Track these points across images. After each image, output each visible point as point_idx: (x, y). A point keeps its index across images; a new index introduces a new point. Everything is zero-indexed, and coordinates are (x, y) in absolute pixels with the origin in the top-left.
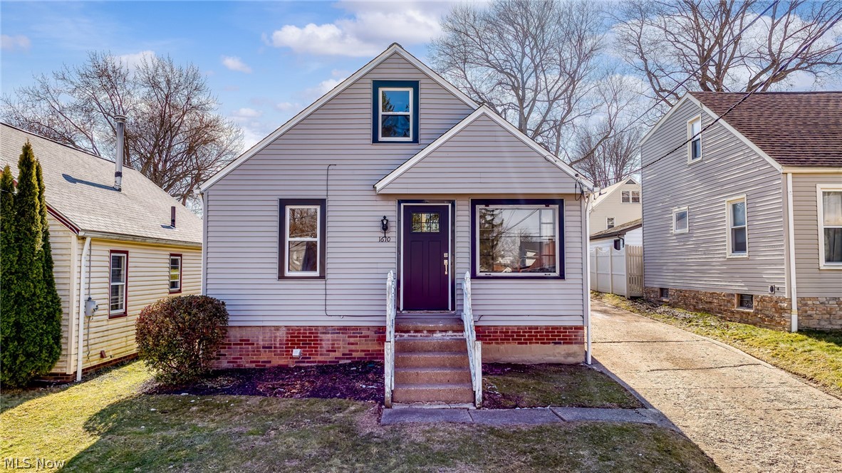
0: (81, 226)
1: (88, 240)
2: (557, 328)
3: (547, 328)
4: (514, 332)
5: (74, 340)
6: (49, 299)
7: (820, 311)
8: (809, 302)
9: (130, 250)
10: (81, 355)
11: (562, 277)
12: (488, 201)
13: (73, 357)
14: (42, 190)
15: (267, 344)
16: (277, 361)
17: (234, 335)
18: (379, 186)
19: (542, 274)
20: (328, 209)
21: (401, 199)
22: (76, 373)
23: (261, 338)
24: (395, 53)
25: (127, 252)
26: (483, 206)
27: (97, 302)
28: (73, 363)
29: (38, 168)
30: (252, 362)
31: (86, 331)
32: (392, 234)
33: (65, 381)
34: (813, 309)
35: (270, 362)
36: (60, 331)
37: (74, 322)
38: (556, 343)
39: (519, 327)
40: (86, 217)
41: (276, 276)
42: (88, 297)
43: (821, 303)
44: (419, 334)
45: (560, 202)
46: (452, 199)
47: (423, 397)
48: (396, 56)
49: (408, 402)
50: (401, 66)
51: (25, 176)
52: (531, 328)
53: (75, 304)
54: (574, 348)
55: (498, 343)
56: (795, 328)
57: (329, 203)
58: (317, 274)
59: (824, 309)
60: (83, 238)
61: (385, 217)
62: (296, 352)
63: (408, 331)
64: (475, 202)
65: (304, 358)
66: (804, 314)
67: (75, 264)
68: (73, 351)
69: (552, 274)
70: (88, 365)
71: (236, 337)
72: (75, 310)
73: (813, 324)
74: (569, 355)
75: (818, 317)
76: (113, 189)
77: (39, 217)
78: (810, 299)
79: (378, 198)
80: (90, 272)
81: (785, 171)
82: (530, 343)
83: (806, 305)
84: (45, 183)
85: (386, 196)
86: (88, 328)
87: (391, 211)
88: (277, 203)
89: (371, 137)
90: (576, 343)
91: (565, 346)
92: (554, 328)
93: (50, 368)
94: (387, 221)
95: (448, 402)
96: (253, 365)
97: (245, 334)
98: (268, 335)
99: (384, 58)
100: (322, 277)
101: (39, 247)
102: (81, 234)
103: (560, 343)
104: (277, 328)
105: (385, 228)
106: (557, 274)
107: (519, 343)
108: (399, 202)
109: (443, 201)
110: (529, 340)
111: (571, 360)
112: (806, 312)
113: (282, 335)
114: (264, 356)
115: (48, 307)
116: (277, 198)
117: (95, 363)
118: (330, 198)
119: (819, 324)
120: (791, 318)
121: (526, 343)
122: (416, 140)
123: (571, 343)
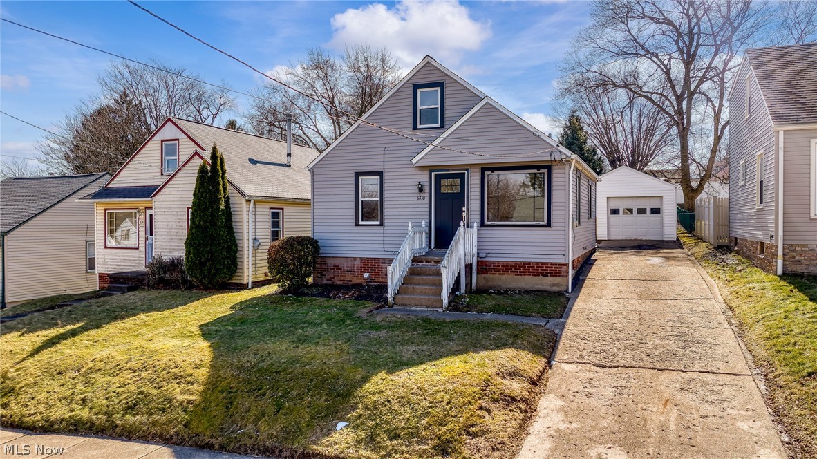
0: (247, 193)
1: (252, 202)
2: (545, 264)
3: (537, 264)
4: (513, 266)
5: (245, 263)
6: (228, 237)
7: (809, 257)
8: (797, 249)
9: (285, 208)
10: (250, 273)
11: (549, 225)
12: (494, 168)
13: (246, 274)
14: (224, 172)
15: (349, 269)
16: (356, 281)
17: (331, 263)
18: (414, 161)
19: (534, 223)
20: (385, 178)
21: (431, 169)
22: (248, 283)
23: (346, 265)
24: (428, 62)
25: (282, 209)
26: (490, 173)
27: (260, 241)
28: (246, 277)
29: (222, 159)
30: (341, 281)
31: (254, 259)
32: (427, 195)
33: (242, 287)
34: (801, 255)
35: (351, 281)
36: (236, 257)
37: (246, 252)
38: (544, 276)
39: (516, 263)
40: (253, 187)
41: (354, 224)
42: (254, 237)
43: (811, 250)
44: (429, 264)
45: (548, 167)
46: (467, 168)
47: (413, 302)
48: (428, 65)
49: (403, 305)
50: (432, 72)
51: (214, 165)
52: (525, 263)
53: (246, 241)
54: (558, 280)
55: (500, 274)
56: (780, 272)
57: (385, 174)
58: (378, 223)
59: (813, 256)
60: (250, 201)
61: (420, 183)
62: (366, 275)
63: (421, 262)
64: (485, 169)
65: (370, 279)
66: (791, 259)
67: (245, 217)
68: (245, 270)
69: (541, 223)
70: (256, 280)
71: (331, 264)
72: (246, 245)
73: (800, 269)
74: (554, 285)
75: (806, 262)
76: (286, 165)
77: (221, 189)
78: (798, 246)
79: (417, 169)
80: (255, 222)
81: (777, 129)
82: (524, 275)
83: (794, 251)
84: (226, 167)
85: (422, 168)
86: (256, 256)
87: (424, 178)
88: (353, 175)
89: (411, 125)
90: (559, 276)
91: (551, 278)
92: (543, 264)
93: (231, 279)
94: (422, 185)
95: (427, 307)
96: (341, 283)
97: (337, 262)
98: (350, 264)
99: (420, 67)
100: (382, 224)
101: (222, 207)
102: (247, 198)
103: (547, 276)
104: (355, 259)
105: (421, 190)
106: (545, 222)
107: (516, 275)
108: (431, 171)
109: (461, 170)
110: (524, 273)
111: (555, 289)
112: (794, 257)
113: (357, 263)
114: (348, 277)
115: (228, 242)
116: (353, 172)
117: (262, 279)
118: (386, 170)
119: (806, 269)
120: (776, 262)
121: (521, 275)
122: (442, 126)
123: (556, 276)
